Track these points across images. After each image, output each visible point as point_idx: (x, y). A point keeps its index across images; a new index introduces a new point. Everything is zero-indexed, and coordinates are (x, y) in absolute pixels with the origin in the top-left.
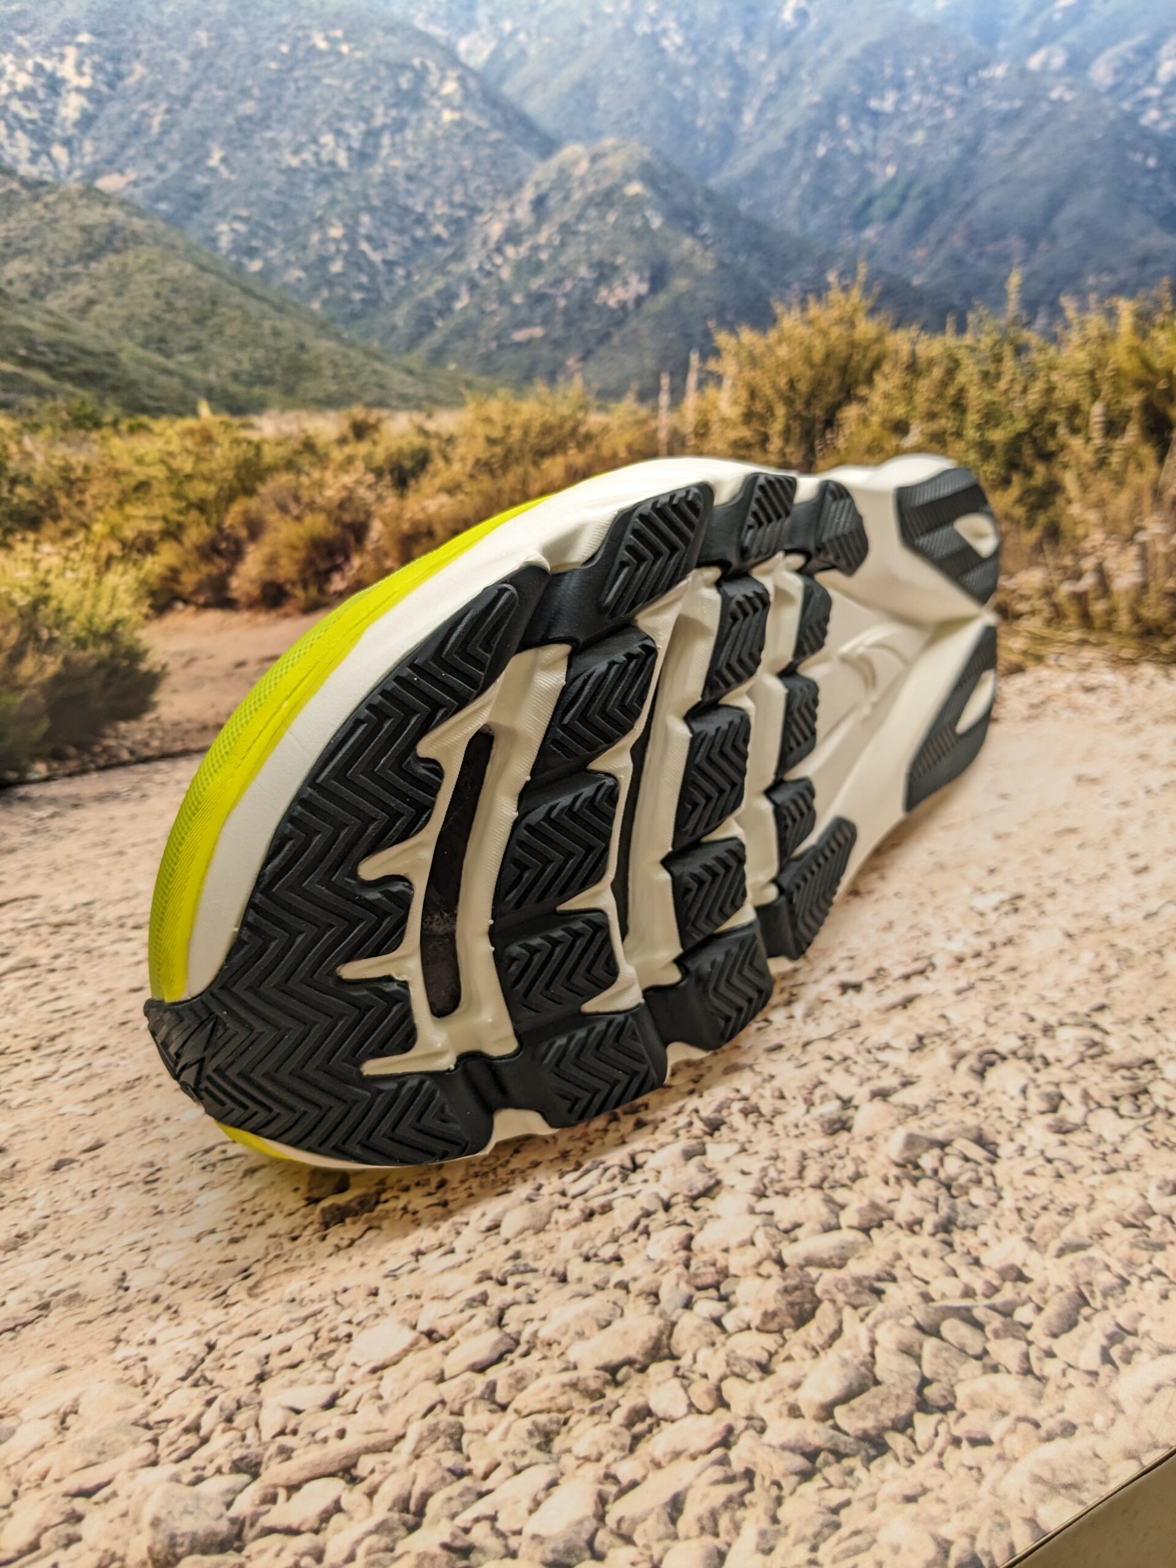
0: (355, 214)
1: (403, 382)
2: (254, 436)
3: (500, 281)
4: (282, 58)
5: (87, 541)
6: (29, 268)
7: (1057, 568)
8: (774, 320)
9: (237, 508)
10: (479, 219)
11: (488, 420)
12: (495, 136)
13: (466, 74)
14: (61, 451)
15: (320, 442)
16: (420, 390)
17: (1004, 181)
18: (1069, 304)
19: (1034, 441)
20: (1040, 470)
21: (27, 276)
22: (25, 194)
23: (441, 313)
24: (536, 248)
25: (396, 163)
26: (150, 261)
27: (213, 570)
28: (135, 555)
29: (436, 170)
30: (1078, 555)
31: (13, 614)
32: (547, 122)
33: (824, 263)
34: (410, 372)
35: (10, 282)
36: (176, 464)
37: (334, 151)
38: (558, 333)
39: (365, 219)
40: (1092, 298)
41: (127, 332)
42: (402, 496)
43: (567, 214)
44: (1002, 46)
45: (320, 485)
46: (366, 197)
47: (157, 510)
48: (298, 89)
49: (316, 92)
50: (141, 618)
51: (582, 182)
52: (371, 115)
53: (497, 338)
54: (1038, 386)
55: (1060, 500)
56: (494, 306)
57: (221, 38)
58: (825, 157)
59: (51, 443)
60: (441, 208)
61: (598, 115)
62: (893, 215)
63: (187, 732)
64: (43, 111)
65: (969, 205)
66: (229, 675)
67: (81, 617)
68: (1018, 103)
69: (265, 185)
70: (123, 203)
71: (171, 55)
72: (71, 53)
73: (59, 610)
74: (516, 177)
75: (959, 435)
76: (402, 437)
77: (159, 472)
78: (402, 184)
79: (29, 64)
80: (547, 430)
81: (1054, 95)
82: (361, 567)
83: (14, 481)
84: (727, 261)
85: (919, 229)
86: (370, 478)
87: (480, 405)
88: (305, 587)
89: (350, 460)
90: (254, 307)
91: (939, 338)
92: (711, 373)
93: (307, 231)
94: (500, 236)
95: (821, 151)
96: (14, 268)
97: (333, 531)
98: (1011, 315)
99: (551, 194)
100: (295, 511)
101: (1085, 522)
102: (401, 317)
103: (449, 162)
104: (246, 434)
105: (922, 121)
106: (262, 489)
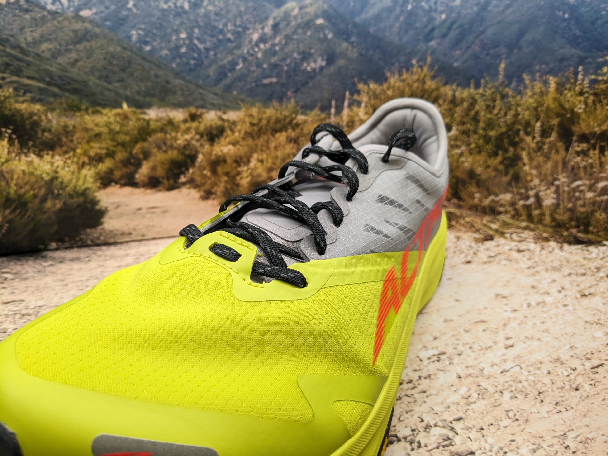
0: (192, 29)
1: (213, 98)
2: (147, 117)
3: (257, 58)
5: (74, 156)
6: (51, 46)
7: (518, 194)
8: (386, 79)
9: (139, 146)
10: (248, 32)
11: (251, 116)
14: (63, 120)
15: (175, 121)
16: (221, 102)
17: (499, 22)
18: (526, 78)
19: (509, 137)
20: (511, 149)
21: (50, 50)
22: (49, 17)
23: (230, 71)
24: (274, 45)
25: (210, 8)
26: (102, 45)
27: (128, 171)
28: (94, 162)
29: (228, 11)
30: (527, 189)
31: (43, 183)
33: (410, 56)
34: (216, 94)
35: (43, 52)
36: (112, 127)
37: (183, 3)
38: (283, 81)
39: (196, 31)
40: (538, 74)
41: (93, 74)
42: (212, 145)
43: (288, 31)
45: (176, 139)
46: (197, 22)
47: (104, 145)
50: (97, 189)
51: (296, 17)
53: (255, 82)
54: (512, 112)
55: (520, 164)
56: (254, 68)
58: (411, 10)
59: (60, 116)
60: (230, 27)
62: (445, 36)
63: (116, 235)
65: (482, 33)
66: (134, 213)
67: (71, 186)
69: (152, 16)
70: (91, 21)
73: (62, 183)
74: (264, 15)
75: (475, 132)
76: (212, 121)
77: (105, 130)
78: (213, 16)
80: (278, 121)
82: (193, 173)
83: (44, 131)
84: (363, 53)
85: (457, 42)
86: (198, 137)
87: (247, 109)
88: (168, 179)
90: (147, 65)
91: (467, 89)
92: (355, 100)
93: (171, 35)
94: (257, 40)
95: (410, 7)
96: (45, 46)
97: (180, 158)
98: (500, 81)
99: (281, 22)
100: (164, 148)
101: (531, 174)
102: (212, 71)
103: (234, 8)
104: (143, 116)
106: (150, 139)
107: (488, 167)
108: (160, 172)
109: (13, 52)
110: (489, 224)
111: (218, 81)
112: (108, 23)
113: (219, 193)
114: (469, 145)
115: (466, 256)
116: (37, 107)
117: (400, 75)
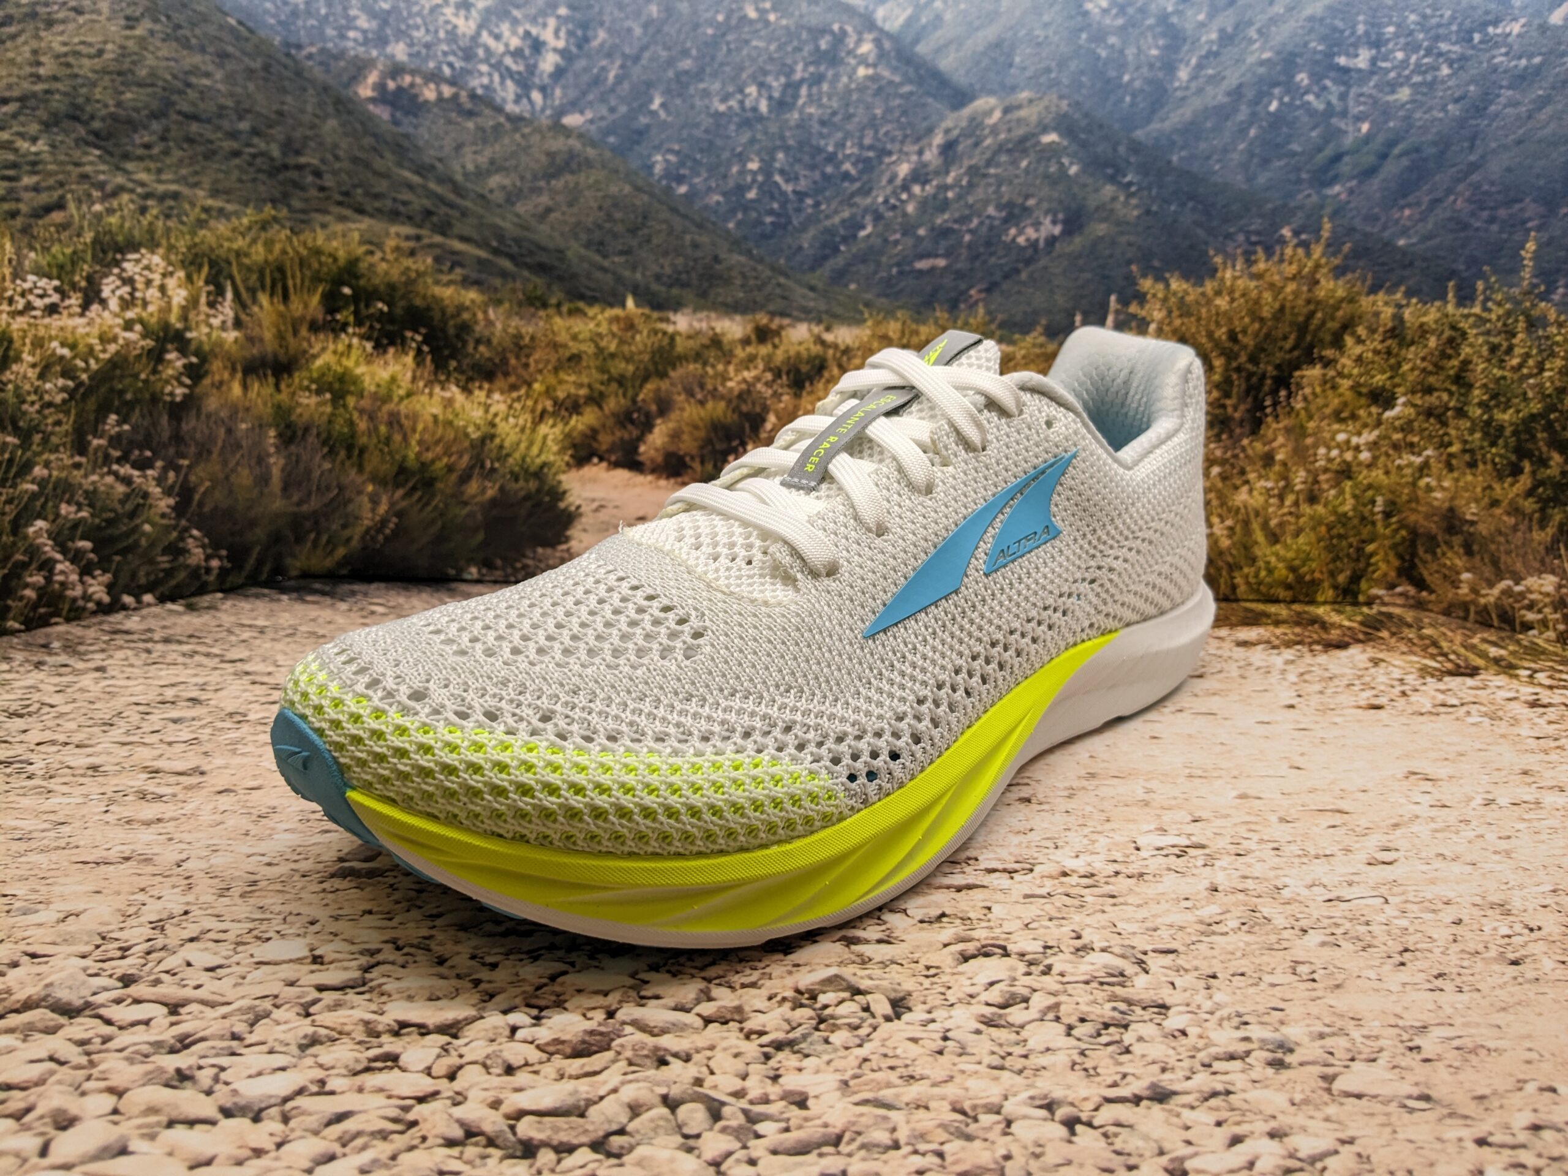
0: (772, 153)
1: (804, 297)
2: (670, 329)
3: (905, 214)
4: (719, 25)
5: (528, 396)
6: (507, 182)
8: (1213, 272)
9: (650, 386)
10: (887, 160)
11: (885, 337)
12: (907, 89)
13: (883, 38)
14: (515, 322)
15: (726, 340)
16: (822, 306)
17: (1519, 142)
19: (1549, 427)
21: (504, 188)
22: (508, 126)
23: (845, 240)
24: (946, 188)
25: (812, 110)
26: (597, 182)
27: (627, 436)
28: (563, 413)
29: (849, 117)
31: (467, 444)
32: (960, 78)
33: (1275, 219)
34: (812, 289)
35: (491, 191)
36: (603, 344)
37: (757, 100)
38: (961, 265)
39: (780, 156)
41: (576, 236)
42: (797, 396)
43: (976, 159)
45: (725, 378)
46: (782, 138)
47: (586, 380)
48: (729, 51)
49: (745, 52)
50: (564, 466)
51: (994, 130)
52: (792, 71)
53: (898, 265)
54: (1558, 362)
56: (897, 236)
57: (669, 10)
58: (1278, 110)
59: (509, 315)
60: (850, 149)
61: (1013, 71)
62: (1370, 172)
64: (527, 66)
65: (1474, 167)
67: (517, 455)
68: (1537, 60)
69: (697, 125)
70: (581, 136)
71: (628, 23)
72: (552, 22)
73: (501, 447)
74: (925, 124)
75: (1461, 413)
76: (801, 344)
77: (589, 348)
78: (816, 128)
79: (521, 31)
83: (478, 342)
84: (1154, 208)
85: (1404, 189)
86: (769, 376)
87: (878, 323)
88: (702, 463)
89: (752, 359)
90: (677, 222)
91: (1436, 305)
92: (1134, 316)
93: (729, 163)
94: (907, 176)
95: (1273, 106)
96: (495, 181)
97: (731, 418)
98: (1525, 284)
99: (962, 140)
100: (699, 396)
102: (806, 240)
103: (861, 110)
104: (663, 326)
105: (1408, 78)
106: (672, 374)
107: (1495, 503)
108: (688, 445)
109: (438, 189)
110: (1485, 647)
112: (611, 139)
114: (1444, 445)
116: (472, 295)
117: (1250, 262)
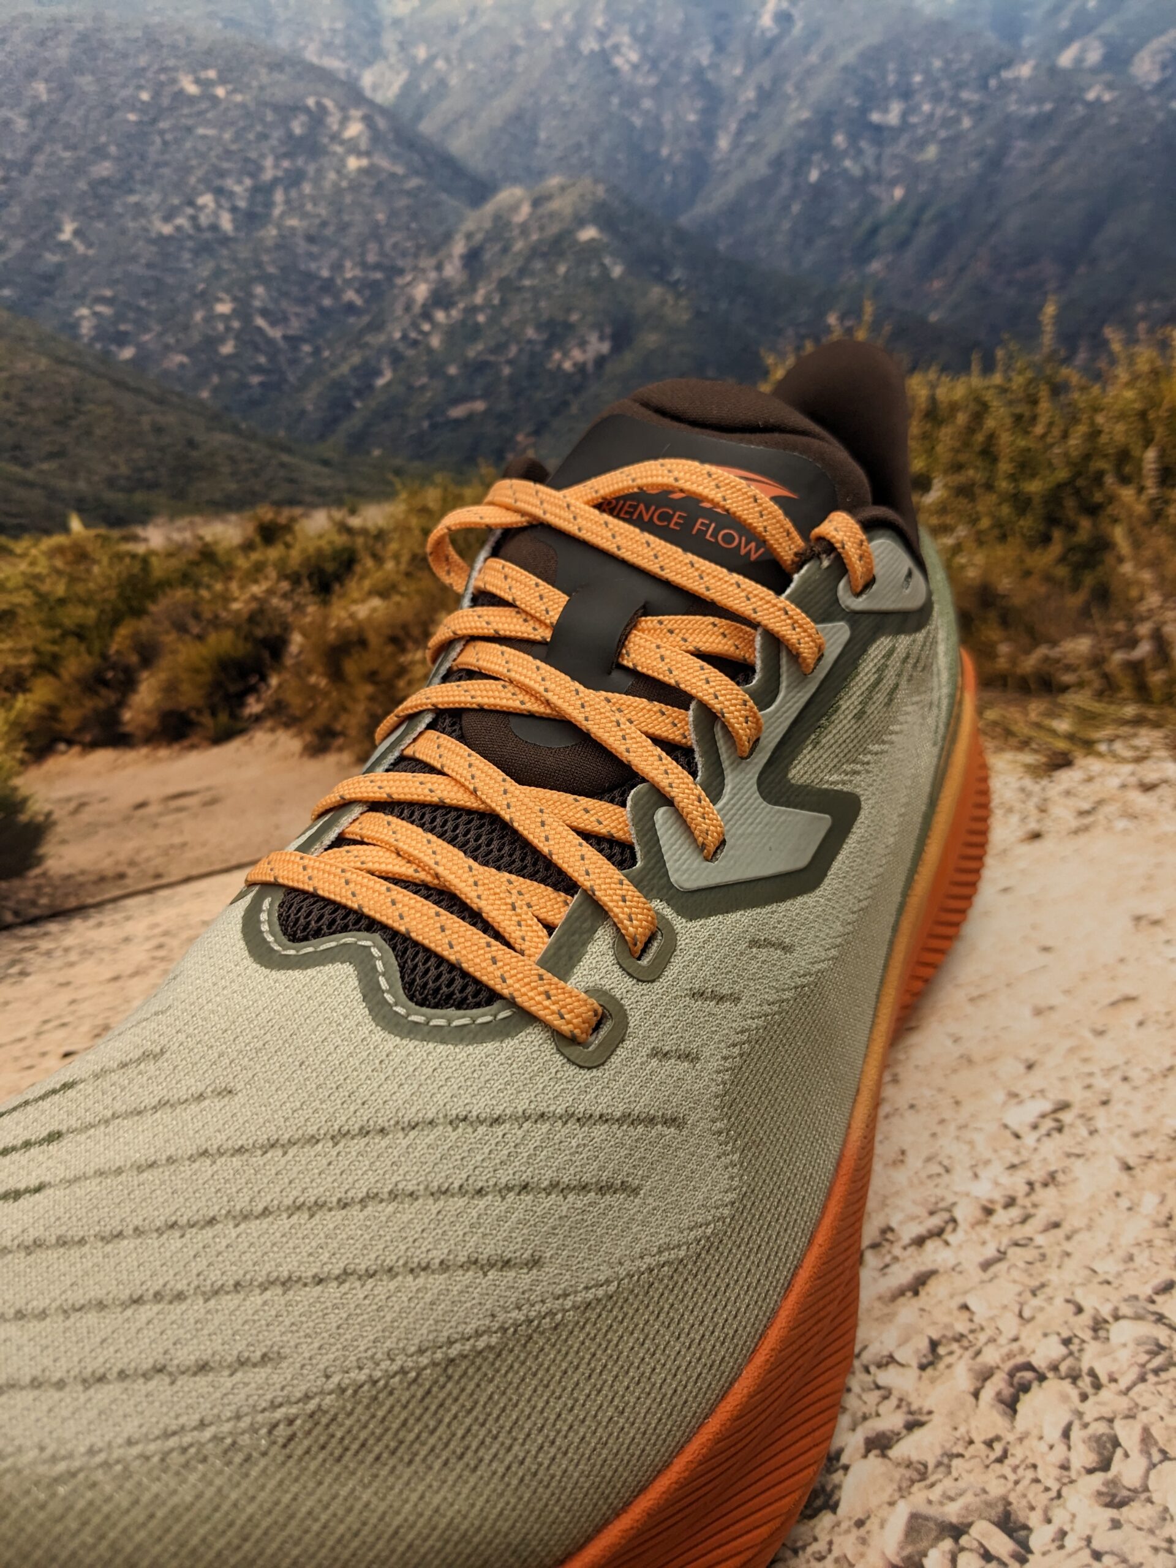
0: (246, 285)
1: (318, 475)
2: (140, 549)
3: (430, 351)
4: (142, 108)
7: (1109, 635)
8: (765, 374)
9: (124, 630)
10: (399, 281)
11: (424, 511)
12: (414, 182)
13: (372, 112)
15: (220, 549)
16: (341, 483)
17: (1034, 197)
18: (1114, 337)
19: (1077, 492)
20: (1085, 524)
23: (359, 393)
24: (472, 310)
25: (293, 222)
27: (101, 704)
29: (343, 228)
30: (1132, 620)
32: (478, 164)
33: (821, 306)
34: (326, 463)
36: (45, 587)
37: (216, 214)
38: (503, 406)
39: (259, 290)
40: (1142, 327)
42: (325, 603)
43: (507, 269)
44: (1026, 41)
45: (226, 598)
46: (259, 265)
47: (26, 642)
48: (165, 143)
49: (188, 145)
50: (17, 767)
51: (524, 229)
52: (260, 169)
53: (430, 416)
54: (1082, 429)
55: (1109, 558)
56: (424, 380)
57: (64, 88)
58: (819, 181)
60: (351, 271)
61: (539, 151)
62: (904, 243)
63: (81, 886)
65: (994, 227)
66: (127, 819)
68: (1048, 107)
69: (134, 258)
74: (441, 229)
75: (989, 487)
76: (321, 537)
77: (25, 599)
78: (302, 246)
81: (1091, 96)
82: (280, 686)
84: (705, 309)
85: (935, 257)
86: (285, 586)
87: (413, 494)
88: (214, 714)
89: (259, 568)
90: (128, 401)
91: (963, 379)
93: (188, 309)
94: (427, 299)
95: (814, 175)
97: (242, 649)
98: (1046, 350)
99: (488, 246)
100: (196, 630)
101: (1139, 583)
102: (310, 400)
103: (358, 217)
104: (130, 547)
105: (934, 133)
106: (153, 608)
107: (1027, 574)
108: (190, 696)
110: (1047, 722)
111: (329, 425)
112: (6, 293)
113: (353, 732)
114: (974, 521)
115: (1024, 819)
